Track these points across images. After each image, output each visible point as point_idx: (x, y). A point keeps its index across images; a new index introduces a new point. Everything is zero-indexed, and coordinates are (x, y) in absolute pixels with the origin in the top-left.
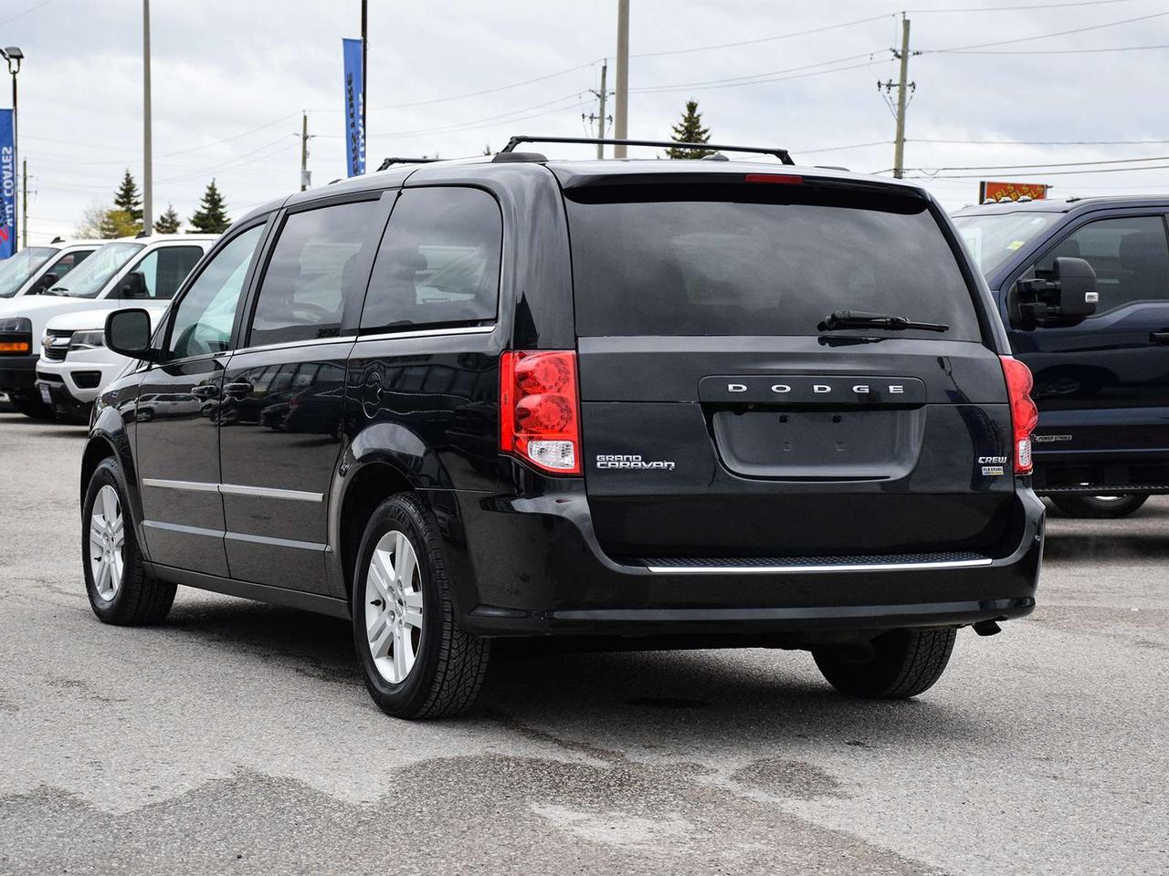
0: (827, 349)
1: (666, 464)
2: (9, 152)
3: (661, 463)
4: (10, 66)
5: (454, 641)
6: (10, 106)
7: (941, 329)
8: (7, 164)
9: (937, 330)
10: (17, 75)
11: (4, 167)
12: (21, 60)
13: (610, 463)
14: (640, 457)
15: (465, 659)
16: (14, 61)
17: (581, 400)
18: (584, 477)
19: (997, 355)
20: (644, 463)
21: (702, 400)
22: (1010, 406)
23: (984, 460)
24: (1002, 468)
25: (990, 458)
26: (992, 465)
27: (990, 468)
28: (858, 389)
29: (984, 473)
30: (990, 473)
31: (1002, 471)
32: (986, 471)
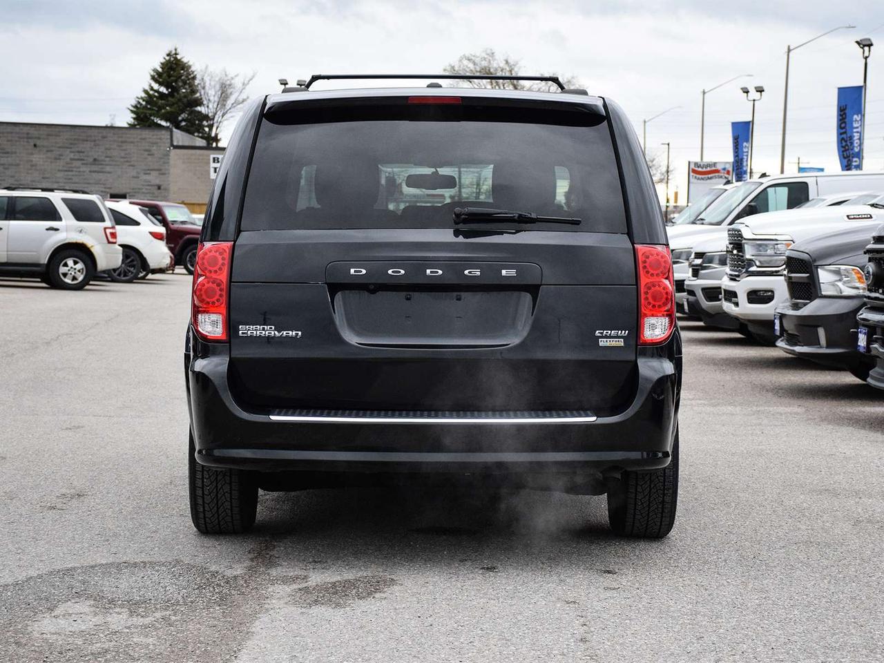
0: (461, 239)
1: (294, 333)
2: (858, 119)
3: (290, 332)
4: (864, 53)
5: (205, 472)
6: (862, 84)
7: (577, 223)
8: (857, 128)
9: (572, 224)
10: (868, 59)
11: (855, 130)
12: (872, 47)
13: (249, 332)
14: (273, 327)
15: (217, 486)
16: (866, 49)
17: (231, 281)
18: (230, 342)
19: (633, 244)
20: (276, 332)
21: (328, 281)
22: (637, 287)
23: (602, 333)
24: (622, 340)
25: (610, 332)
26: (610, 337)
27: (608, 340)
28: (469, 272)
29: (601, 344)
30: (608, 344)
31: (621, 343)
32: (603, 342)
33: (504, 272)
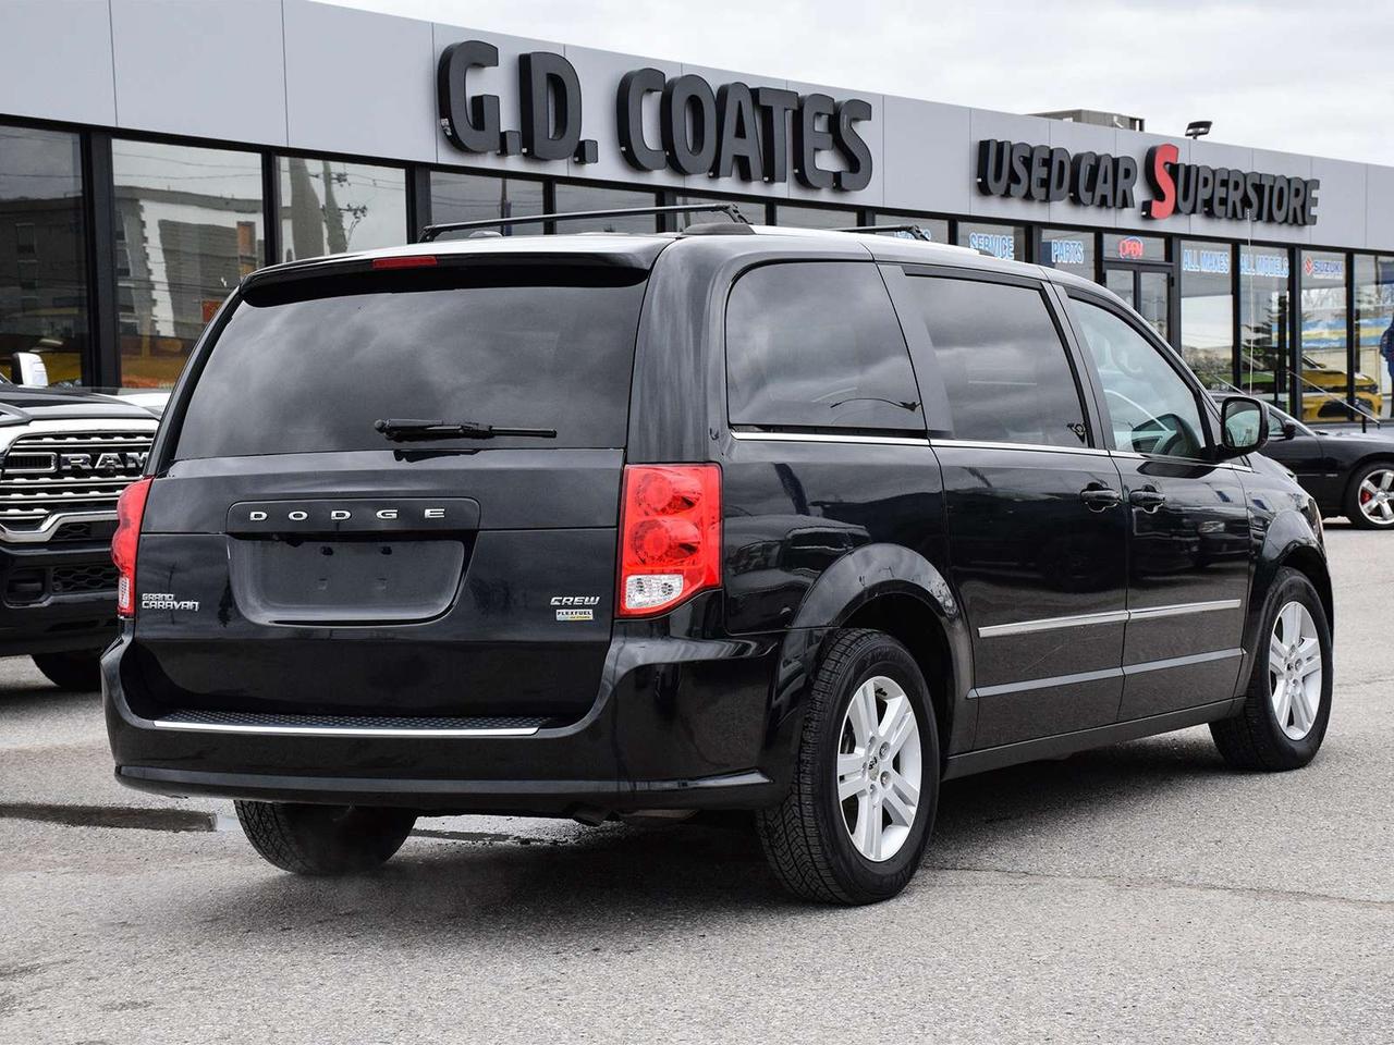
1: (192, 603)
3: (189, 603)
7: (550, 435)
9: (545, 436)
13: (151, 603)
14: (174, 596)
17: (140, 533)
18: (135, 617)
19: (625, 464)
20: (175, 603)
21: (228, 531)
22: (618, 531)
23: (560, 601)
24: (591, 611)
25: (572, 599)
26: (573, 607)
27: (570, 611)
28: (383, 514)
29: (559, 617)
30: (569, 618)
31: (589, 615)
32: (562, 615)
33: (428, 513)
